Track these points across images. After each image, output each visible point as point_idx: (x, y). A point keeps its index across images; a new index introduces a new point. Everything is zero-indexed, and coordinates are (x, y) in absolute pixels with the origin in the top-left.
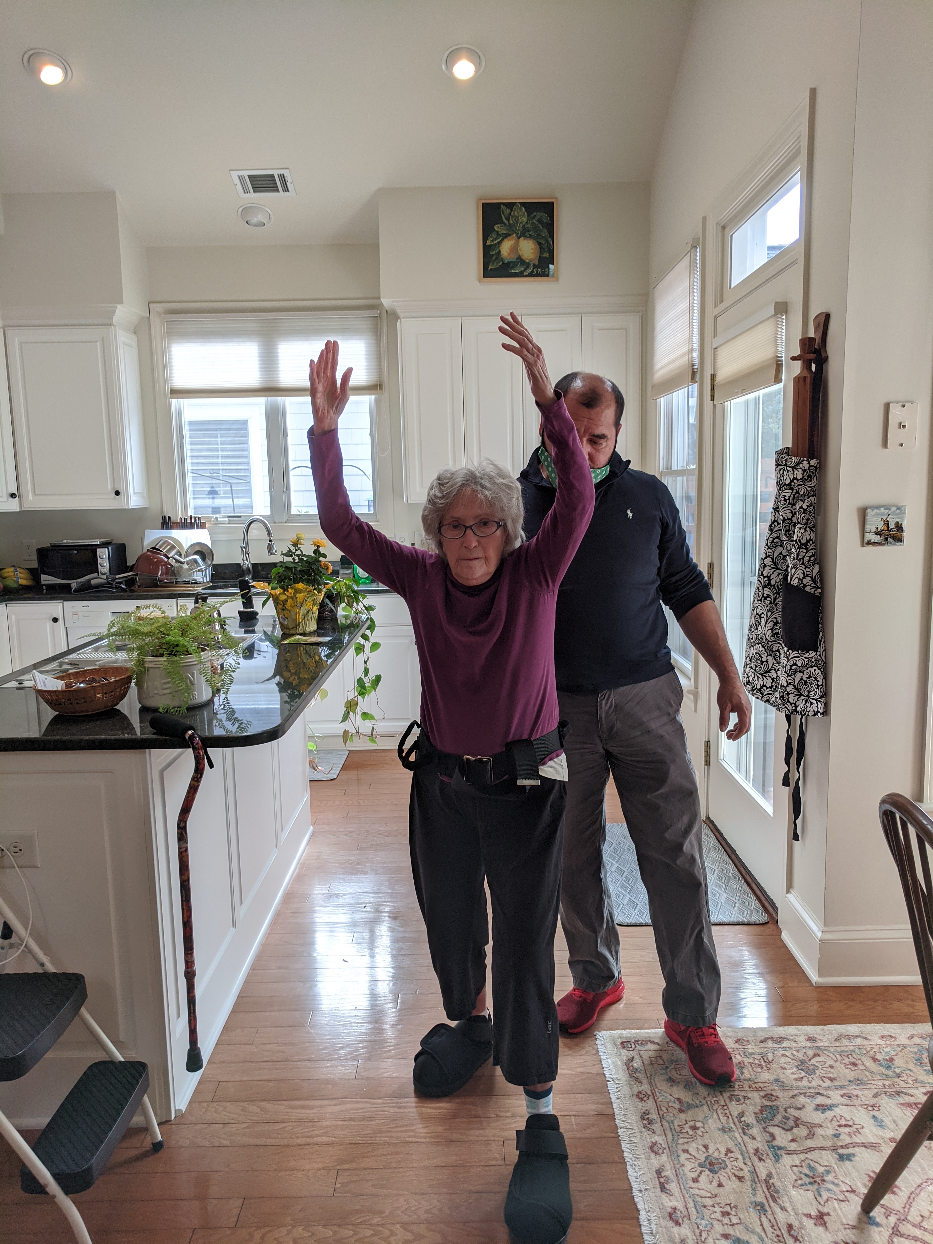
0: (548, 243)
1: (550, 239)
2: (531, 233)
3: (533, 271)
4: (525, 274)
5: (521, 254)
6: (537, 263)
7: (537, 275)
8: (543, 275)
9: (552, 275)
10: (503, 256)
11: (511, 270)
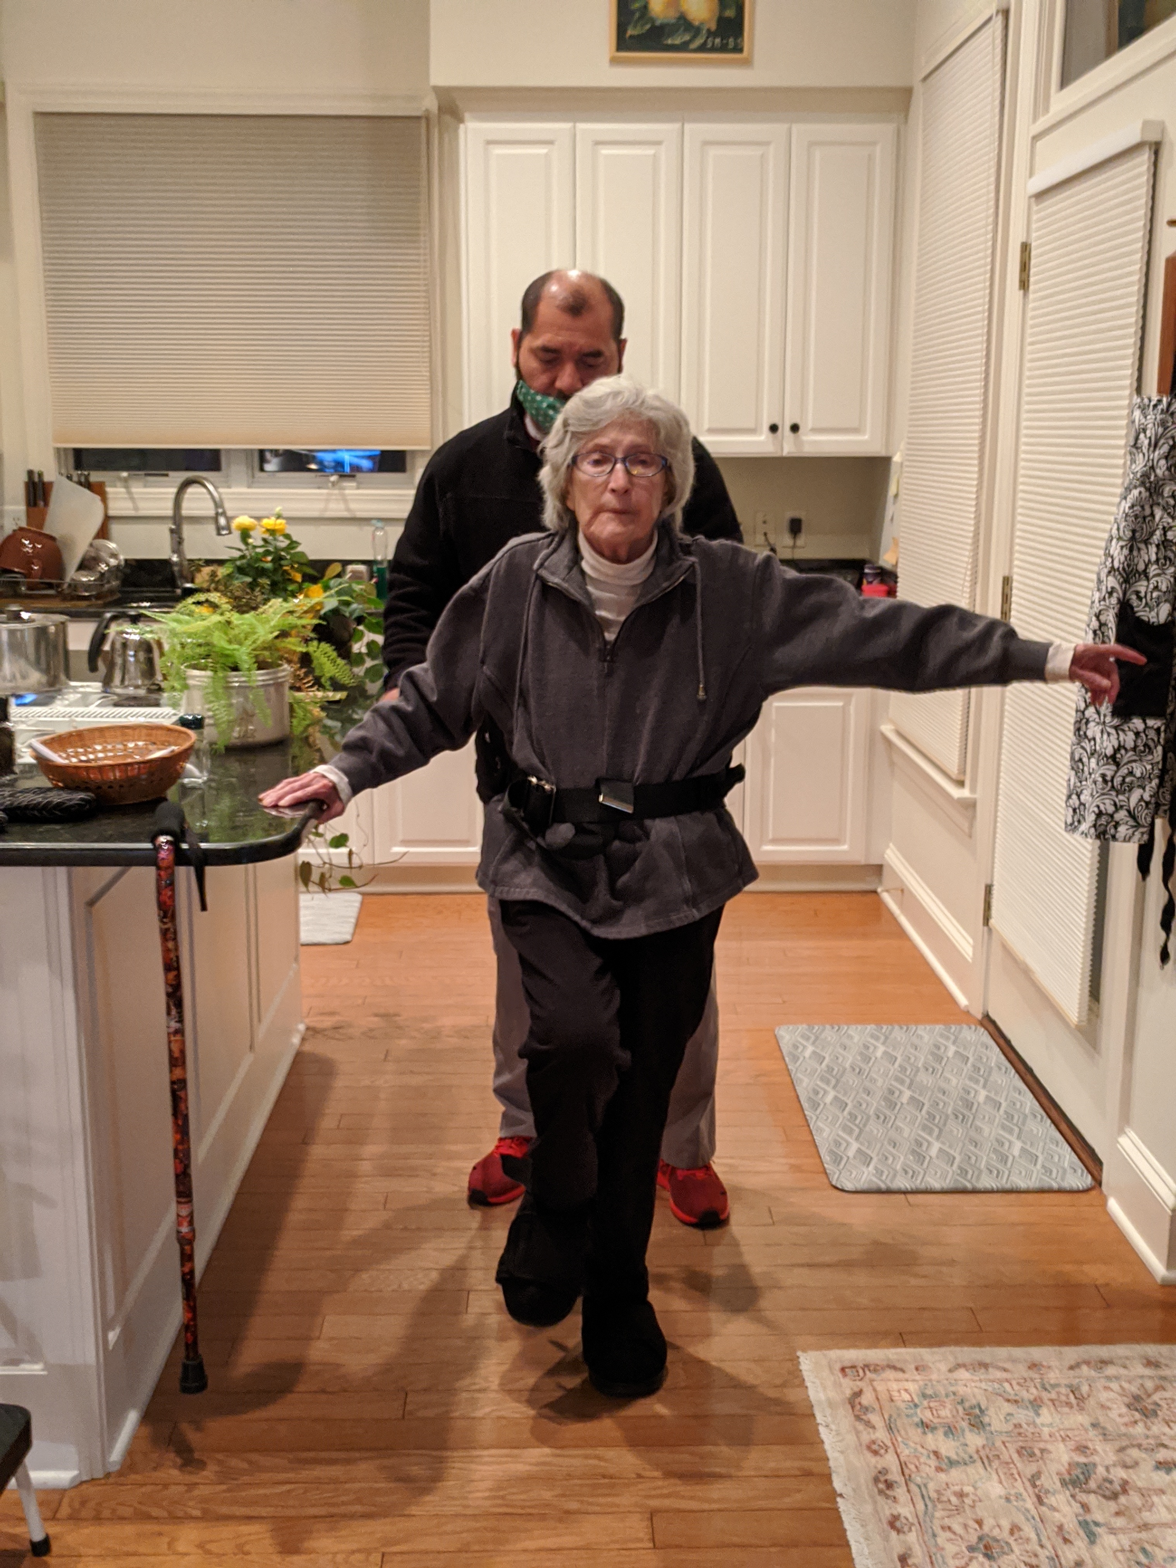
3: (705, 43)
4: (692, 46)
5: (684, 10)
6: (713, 27)
7: (713, 49)
8: (723, 49)
9: (738, 49)
10: (653, 13)
11: (667, 39)
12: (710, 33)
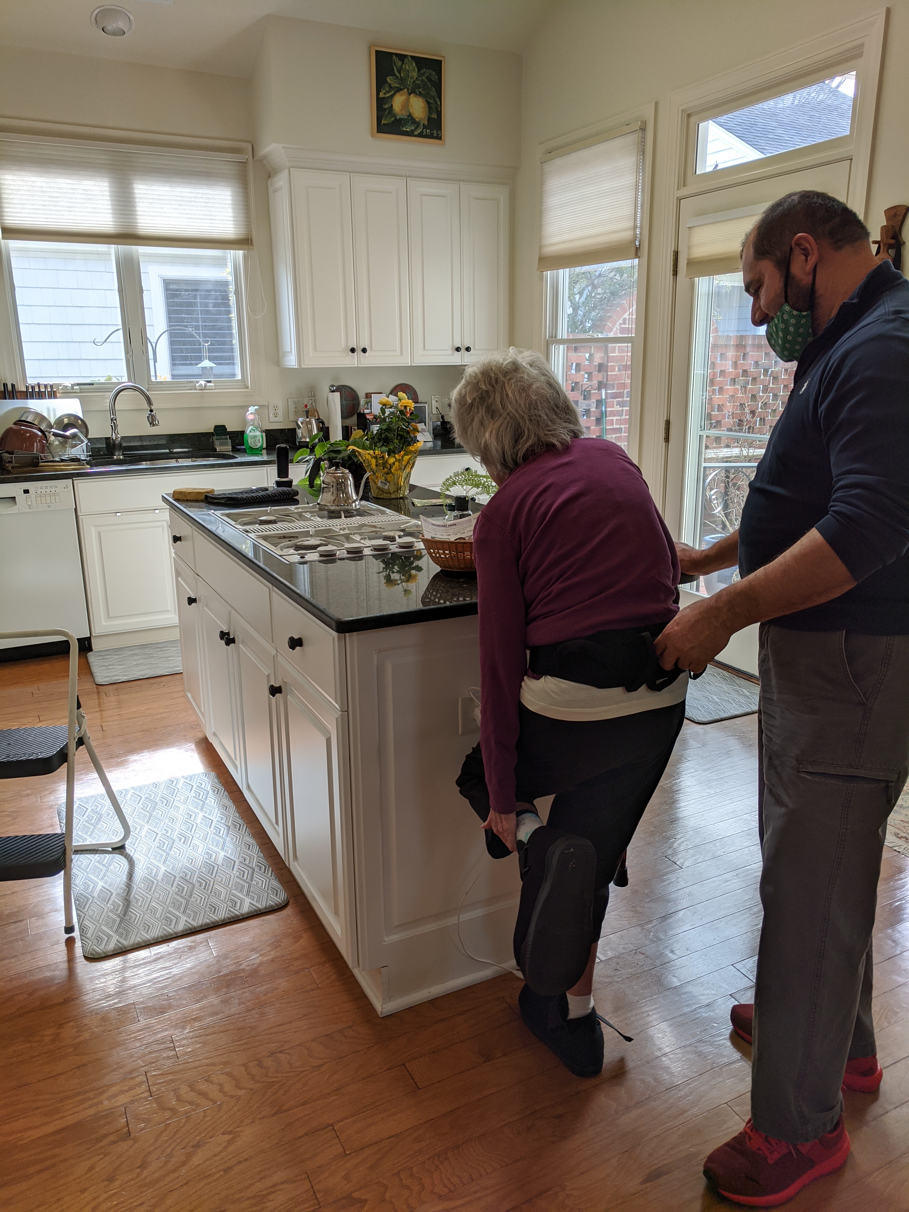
0: (437, 103)
1: (438, 100)
3: (422, 132)
4: (416, 133)
5: (411, 111)
6: (426, 123)
7: (426, 136)
8: (431, 137)
9: (439, 138)
10: (395, 111)
11: (403, 127)
12: (425, 127)
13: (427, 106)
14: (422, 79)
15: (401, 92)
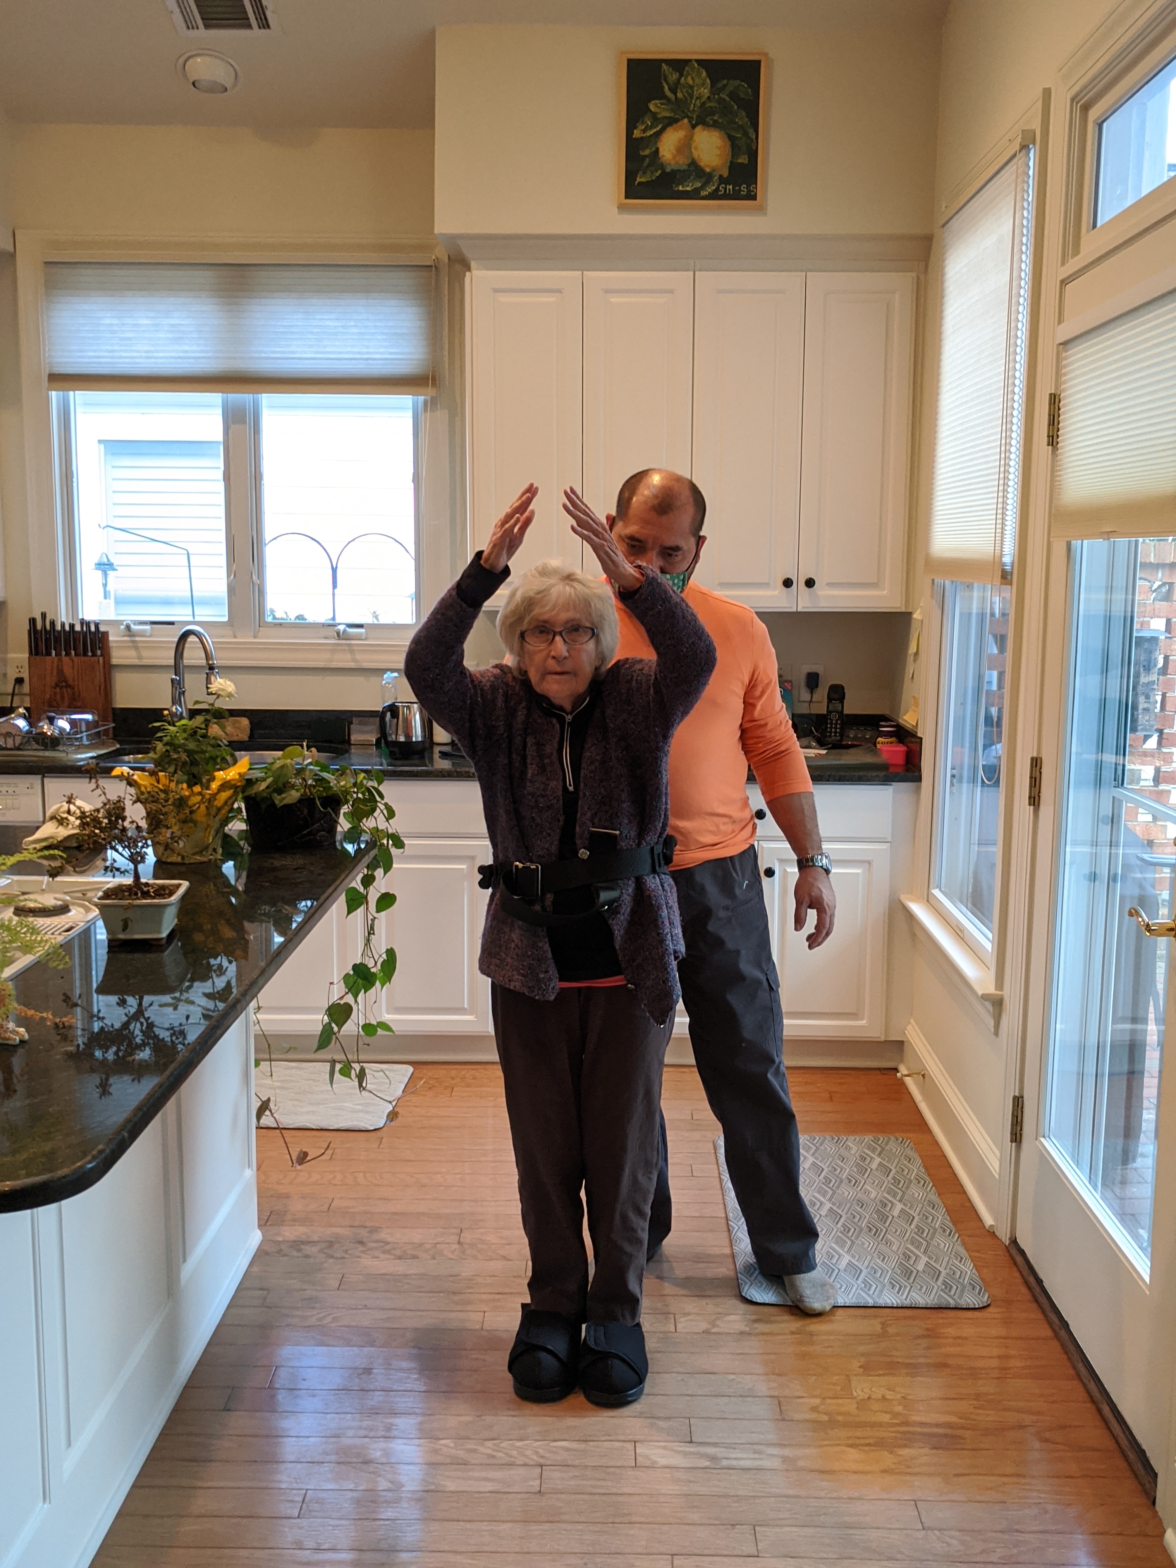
0: (748, 137)
1: (751, 132)
2: (715, 118)
3: (717, 189)
4: (703, 193)
5: (696, 157)
6: (725, 174)
7: (726, 197)
8: (736, 196)
10: (663, 160)
11: (678, 185)
12: (722, 179)
13: (728, 143)
14: (720, 98)
15: (675, 126)
